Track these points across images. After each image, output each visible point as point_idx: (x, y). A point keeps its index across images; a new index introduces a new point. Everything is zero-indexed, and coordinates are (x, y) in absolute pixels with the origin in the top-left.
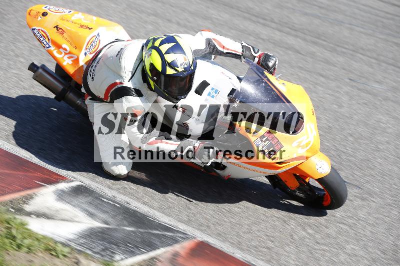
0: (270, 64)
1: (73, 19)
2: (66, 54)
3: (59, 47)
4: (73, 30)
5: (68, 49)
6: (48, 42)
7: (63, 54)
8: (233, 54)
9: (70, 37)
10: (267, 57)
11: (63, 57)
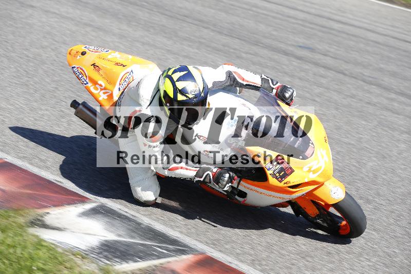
0: (287, 95)
1: (109, 57)
2: (102, 90)
3: (95, 83)
4: (108, 67)
5: (104, 85)
6: (85, 78)
7: (99, 90)
8: (253, 86)
9: (105, 73)
10: (284, 89)
11: (99, 93)
